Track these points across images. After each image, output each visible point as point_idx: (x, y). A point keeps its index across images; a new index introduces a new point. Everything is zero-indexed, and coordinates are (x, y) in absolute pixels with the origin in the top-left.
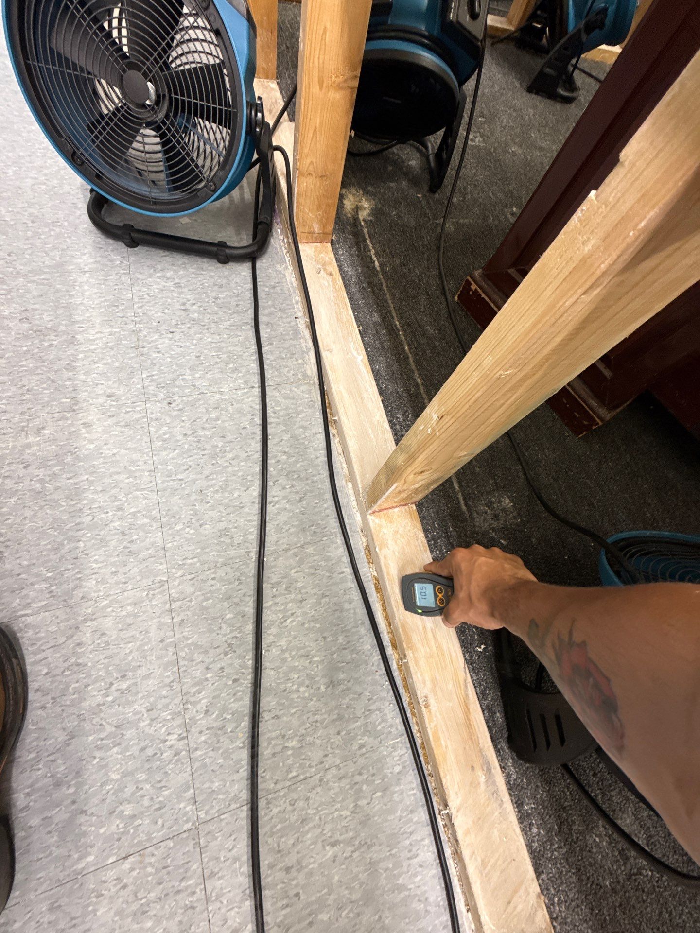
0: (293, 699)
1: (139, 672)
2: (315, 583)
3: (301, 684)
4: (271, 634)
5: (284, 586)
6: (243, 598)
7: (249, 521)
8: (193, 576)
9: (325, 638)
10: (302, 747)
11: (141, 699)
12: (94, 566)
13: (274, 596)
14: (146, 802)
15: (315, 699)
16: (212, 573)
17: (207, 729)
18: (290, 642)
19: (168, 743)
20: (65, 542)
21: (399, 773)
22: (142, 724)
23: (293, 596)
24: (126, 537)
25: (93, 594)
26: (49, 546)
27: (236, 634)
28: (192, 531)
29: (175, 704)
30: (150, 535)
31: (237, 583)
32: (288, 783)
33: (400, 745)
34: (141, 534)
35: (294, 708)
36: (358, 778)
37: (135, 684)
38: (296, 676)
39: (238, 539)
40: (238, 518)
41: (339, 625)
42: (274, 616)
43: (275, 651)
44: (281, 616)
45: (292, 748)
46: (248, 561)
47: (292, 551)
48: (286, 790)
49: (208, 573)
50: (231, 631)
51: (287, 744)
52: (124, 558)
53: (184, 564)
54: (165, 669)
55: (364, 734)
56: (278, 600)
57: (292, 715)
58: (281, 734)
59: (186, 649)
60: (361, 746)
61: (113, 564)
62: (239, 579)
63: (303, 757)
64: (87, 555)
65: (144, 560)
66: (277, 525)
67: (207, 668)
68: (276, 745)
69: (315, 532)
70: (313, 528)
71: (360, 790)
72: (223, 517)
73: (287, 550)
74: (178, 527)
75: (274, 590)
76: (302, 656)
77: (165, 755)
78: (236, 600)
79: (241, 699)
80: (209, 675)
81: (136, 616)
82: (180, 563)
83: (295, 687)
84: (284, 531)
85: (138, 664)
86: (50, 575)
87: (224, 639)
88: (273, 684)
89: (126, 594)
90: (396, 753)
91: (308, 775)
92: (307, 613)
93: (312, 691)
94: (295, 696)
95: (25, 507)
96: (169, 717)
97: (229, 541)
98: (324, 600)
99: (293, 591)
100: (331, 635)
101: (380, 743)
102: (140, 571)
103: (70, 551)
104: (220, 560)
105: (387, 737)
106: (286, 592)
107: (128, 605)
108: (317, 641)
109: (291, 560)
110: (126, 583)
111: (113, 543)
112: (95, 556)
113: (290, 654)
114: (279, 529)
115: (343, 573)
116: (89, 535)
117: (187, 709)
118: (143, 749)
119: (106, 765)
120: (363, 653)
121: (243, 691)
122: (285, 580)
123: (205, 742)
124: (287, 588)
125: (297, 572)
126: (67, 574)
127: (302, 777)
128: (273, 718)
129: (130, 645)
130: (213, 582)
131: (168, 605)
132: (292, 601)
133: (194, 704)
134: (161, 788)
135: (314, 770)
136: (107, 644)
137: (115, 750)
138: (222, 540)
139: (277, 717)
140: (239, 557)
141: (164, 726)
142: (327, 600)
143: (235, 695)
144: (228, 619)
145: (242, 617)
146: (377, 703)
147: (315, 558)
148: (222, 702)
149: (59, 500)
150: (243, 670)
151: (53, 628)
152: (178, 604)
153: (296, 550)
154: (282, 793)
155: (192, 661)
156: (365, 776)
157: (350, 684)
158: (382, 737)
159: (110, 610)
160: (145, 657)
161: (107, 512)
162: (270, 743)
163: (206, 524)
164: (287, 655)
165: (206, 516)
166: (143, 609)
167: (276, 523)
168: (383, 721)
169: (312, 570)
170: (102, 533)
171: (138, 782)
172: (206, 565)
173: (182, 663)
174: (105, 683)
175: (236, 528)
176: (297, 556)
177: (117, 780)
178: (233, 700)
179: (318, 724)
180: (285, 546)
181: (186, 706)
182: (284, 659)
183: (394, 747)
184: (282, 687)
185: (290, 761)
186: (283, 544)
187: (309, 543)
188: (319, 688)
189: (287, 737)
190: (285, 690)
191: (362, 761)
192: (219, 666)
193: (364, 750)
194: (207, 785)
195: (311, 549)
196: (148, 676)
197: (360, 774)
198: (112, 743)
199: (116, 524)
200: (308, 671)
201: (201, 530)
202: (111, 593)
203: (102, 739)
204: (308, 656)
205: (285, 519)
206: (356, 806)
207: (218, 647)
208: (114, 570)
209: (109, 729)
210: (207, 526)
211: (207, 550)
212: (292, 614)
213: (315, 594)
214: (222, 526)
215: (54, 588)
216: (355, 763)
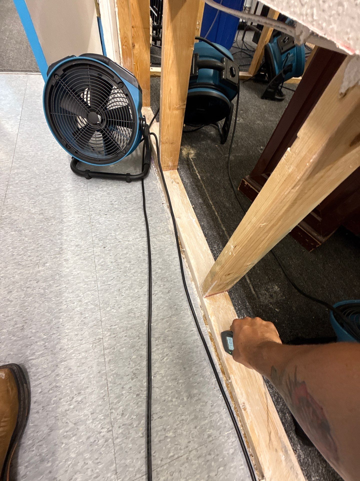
0: (169, 406)
1: (87, 390)
2: (178, 337)
3: (173, 397)
4: (156, 367)
5: (162, 339)
6: (141, 347)
7: (143, 304)
8: (115, 335)
9: (185, 368)
10: (175, 437)
11: (88, 407)
12: (67, 331)
13: (157, 345)
14: (89, 472)
15: (181, 406)
16: (125, 333)
17: (123, 425)
18: (166, 371)
19: (102, 434)
20: (53, 319)
21: (233, 454)
22: (88, 422)
23: (167, 345)
24: (83, 315)
25: (65, 347)
26: (46, 322)
27: (137, 367)
28: (115, 311)
29: (106, 410)
30: (94, 314)
31: (137, 338)
32: (169, 461)
33: (231, 435)
34: (90, 313)
35: (170, 411)
36: (209, 457)
37: (85, 398)
38: (170, 392)
39: (138, 315)
40: (138, 303)
41: (192, 361)
42: (157, 356)
43: (158, 377)
44: (161, 356)
45: (170, 437)
46: (143, 326)
47: (165, 320)
48: (168, 465)
49: (123, 333)
50: (135, 366)
51: (167, 435)
52: (82, 327)
53: (111, 329)
54: (101, 389)
55: (210, 428)
56: (159, 347)
57: (169, 416)
58: (163, 428)
59: (112, 377)
60: (209, 436)
61: (76, 330)
62: (138, 336)
63: (176, 443)
64: (63, 325)
65: (91, 327)
66: (157, 306)
67: (123, 388)
68: (161, 435)
69: (176, 309)
70: (176, 306)
71: (210, 466)
72: (130, 303)
73: (163, 319)
74: (108, 309)
75: (157, 341)
76: (173, 380)
77: (100, 441)
78: (138, 348)
79: (141, 406)
80: (124, 392)
81: (86, 358)
82: (109, 328)
83: (170, 399)
84: (161, 309)
85: (87, 386)
86: (45, 337)
87: (132, 370)
88: (158, 397)
89: (82, 346)
90: (230, 441)
91: (180, 455)
92: (175, 354)
93: (179, 401)
94: (170, 404)
95: (35, 302)
96: (102, 418)
97: (133, 315)
98: (183, 346)
99: (167, 342)
100: (188, 367)
101: (220, 434)
102: (89, 333)
103: (56, 324)
104: (129, 326)
105: (224, 430)
106: (163, 342)
107: (83, 352)
108: (181, 370)
109: (165, 325)
110: (82, 340)
111: (76, 319)
112: (67, 326)
113: (167, 378)
114: (158, 308)
115: (192, 331)
116: (65, 315)
117: (112, 412)
118: (89, 438)
119: (68, 449)
120: (206, 377)
121: (142, 401)
122: (163, 336)
123: (122, 433)
124: (164, 340)
125: (168, 331)
126: (54, 336)
127: (176, 456)
128: (159, 418)
129: (83, 375)
130: (125, 338)
131: (103, 352)
132: (167, 347)
133: (116, 409)
134: (98, 463)
135: (183, 451)
136: (72, 374)
137: (74, 438)
138: (130, 315)
139: (161, 417)
140: (138, 324)
141: (100, 423)
142: (185, 346)
143: (137, 403)
144: (133, 359)
145: (141, 357)
146: (216, 408)
147: (177, 323)
148: (131, 408)
149: (51, 298)
150: (142, 389)
151: (45, 366)
152: (108, 351)
153: (167, 319)
154: (165, 467)
155: (115, 383)
156: (213, 456)
157: (200, 396)
158: (221, 429)
159: (73, 355)
160: (90, 382)
161: (74, 303)
162: (157, 434)
163: (122, 307)
164: (165, 379)
165: (122, 303)
166: (90, 354)
167: (156, 305)
168: (220, 419)
169: (176, 330)
170: (71, 314)
171: (85, 459)
172: (122, 329)
173: (109, 385)
174: (70, 398)
175: (136, 308)
176: (168, 322)
177: (74, 458)
178: (136, 407)
179: (184, 422)
180: (162, 317)
181: (111, 411)
182: (163, 382)
183: (228, 437)
184: (163, 398)
185: (169, 446)
186: (161, 316)
187: (174, 315)
188: (183, 399)
189: (167, 430)
190: (165, 400)
191: (210, 446)
192: (129, 386)
193: (211, 439)
194: (123, 462)
195: (175, 318)
196: (91, 393)
197: (210, 454)
198: (72, 434)
199: (78, 309)
200: (177, 389)
201: (120, 310)
202: (75, 346)
203: (67, 432)
204: (176, 379)
205: (161, 303)
206: (209, 476)
207: (128, 375)
208: (76, 333)
209: (71, 425)
210: (122, 308)
211: (122, 321)
212: (167, 355)
213: (178, 343)
214: (130, 307)
215: (47, 344)
216: (206, 447)
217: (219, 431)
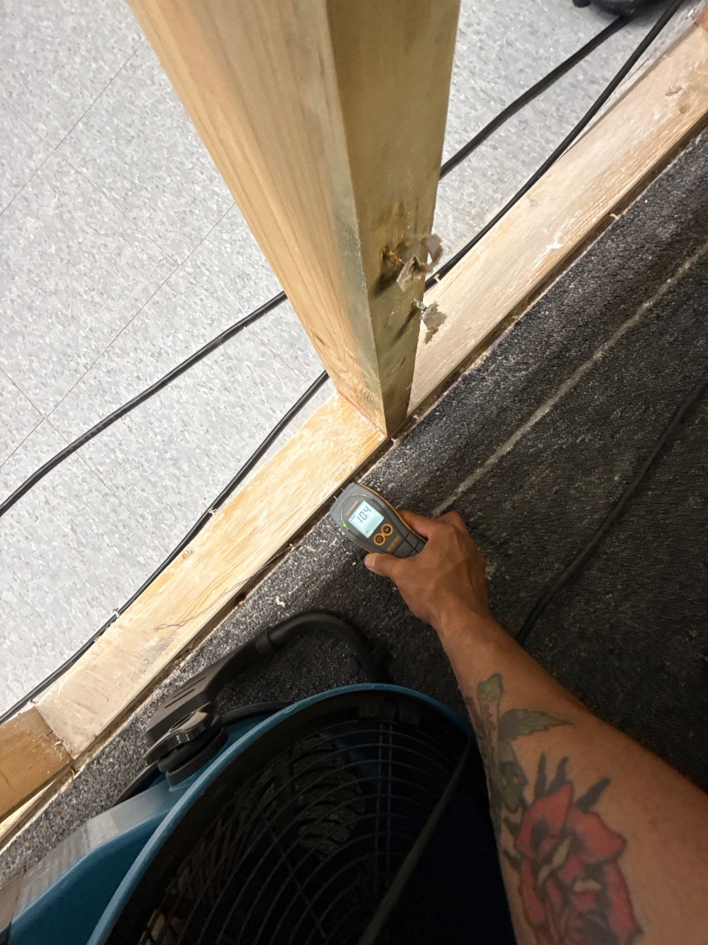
0: (148, 435)
1: (109, 301)
3: (162, 435)
4: (186, 382)
6: (200, 336)
8: (194, 282)
9: (207, 431)
10: (120, 464)
11: (96, 318)
12: (159, 204)
14: (44, 372)
15: (157, 453)
16: (205, 295)
17: (99, 381)
18: (188, 403)
19: (79, 360)
20: (164, 168)
22: (81, 332)
23: (226, 378)
25: (140, 223)
26: (155, 161)
27: (170, 352)
29: (103, 345)
31: (209, 321)
32: (93, 469)
33: (158, 553)
34: (202, 214)
35: (143, 439)
36: (121, 527)
37: (101, 306)
38: (165, 426)
39: (245, 293)
40: (264, 278)
41: (225, 438)
42: (201, 373)
43: (175, 395)
44: (204, 380)
45: (116, 457)
46: (232, 317)
47: (263, 348)
48: (89, 470)
49: (203, 291)
50: (170, 347)
51: (116, 450)
52: (177, 219)
53: (199, 267)
54: (120, 319)
55: (151, 513)
56: (216, 367)
57: (138, 442)
58: (121, 441)
59: (140, 322)
60: (142, 516)
61: (168, 216)
62: (213, 321)
63: (115, 470)
64: (164, 191)
65: (184, 234)
66: (281, 317)
67: (136, 349)
68: (112, 441)
69: (296, 358)
70: (300, 353)
71: (114, 533)
72: (257, 264)
73: (263, 344)
74: (226, 237)
75: (222, 358)
76: (183, 421)
77: (72, 363)
78: (196, 332)
79: (129, 392)
80: (132, 354)
81: (142, 266)
82: (199, 263)
83: (157, 430)
84: (279, 327)
85: (114, 296)
86: (137, 181)
87: (162, 346)
88: (150, 411)
89: (153, 244)
90: (152, 553)
91: (105, 481)
92: (219, 401)
93: (161, 447)
94: (151, 435)
96: (93, 347)
97: (240, 287)
98: (238, 409)
99: (230, 375)
100: (213, 436)
101: (153, 533)
102: (174, 240)
103: (159, 178)
104: (220, 293)
105: (159, 537)
106: (226, 370)
107: (147, 253)
108: (201, 426)
109: (256, 354)
110: (160, 237)
111: (183, 200)
112: (166, 197)
113: (179, 409)
116: (178, 178)
117: (104, 356)
118: (68, 345)
119: (51, 329)
120: (214, 476)
121: (135, 389)
122: (236, 362)
123: (91, 386)
125: (249, 367)
126: (144, 193)
127: (102, 477)
128: (128, 427)
129: (122, 280)
130: (199, 302)
131: (162, 282)
133: (110, 359)
134: (54, 376)
135: (110, 484)
136: (115, 263)
137: (61, 327)
138: (237, 280)
139: (130, 430)
140: (231, 306)
141: (87, 348)
142: (241, 412)
143: (129, 384)
144: (177, 337)
145: (186, 347)
147: (272, 375)
148: (120, 379)
150: (148, 378)
152: (168, 289)
153: (268, 352)
154: (86, 467)
155: (135, 333)
156: (124, 532)
157: (182, 478)
158: (158, 532)
159: (137, 243)
160: (120, 297)
162: (111, 436)
163: (242, 256)
164: (177, 406)
165: (249, 250)
166: (150, 267)
169: (258, 381)
171: (50, 357)
172: (209, 285)
173: (129, 327)
174: (92, 286)
175: (255, 283)
177: (46, 344)
178: (125, 385)
179: (141, 468)
181: (105, 353)
182: (173, 406)
184: (153, 420)
185: (108, 461)
186: (267, 336)
187: (282, 359)
188: (166, 452)
189: (121, 447)
190: (151, 424)
191: (133, 523)
192: (142, 357)
193: (141, 521)
194: (68, 407)
195: (279, 366)
196: (110, 310)
197: (124, 527)
198: (64, 322)
200: (174, 435)
201: (234, 257)
202: (148, 234)
203: (62, 313)
204: (186, 426)
205: (292, 321)
206: (102, 535)
207: (154, 345)
208: (164, 219)
209: (69, 313)
210: (241, 258)
211: (221, 275)
212: (211, 389)
213: (239, 397)
214: (249, 270)
215: (130, 193)
216: (129, 518)
217: (155, 530)
